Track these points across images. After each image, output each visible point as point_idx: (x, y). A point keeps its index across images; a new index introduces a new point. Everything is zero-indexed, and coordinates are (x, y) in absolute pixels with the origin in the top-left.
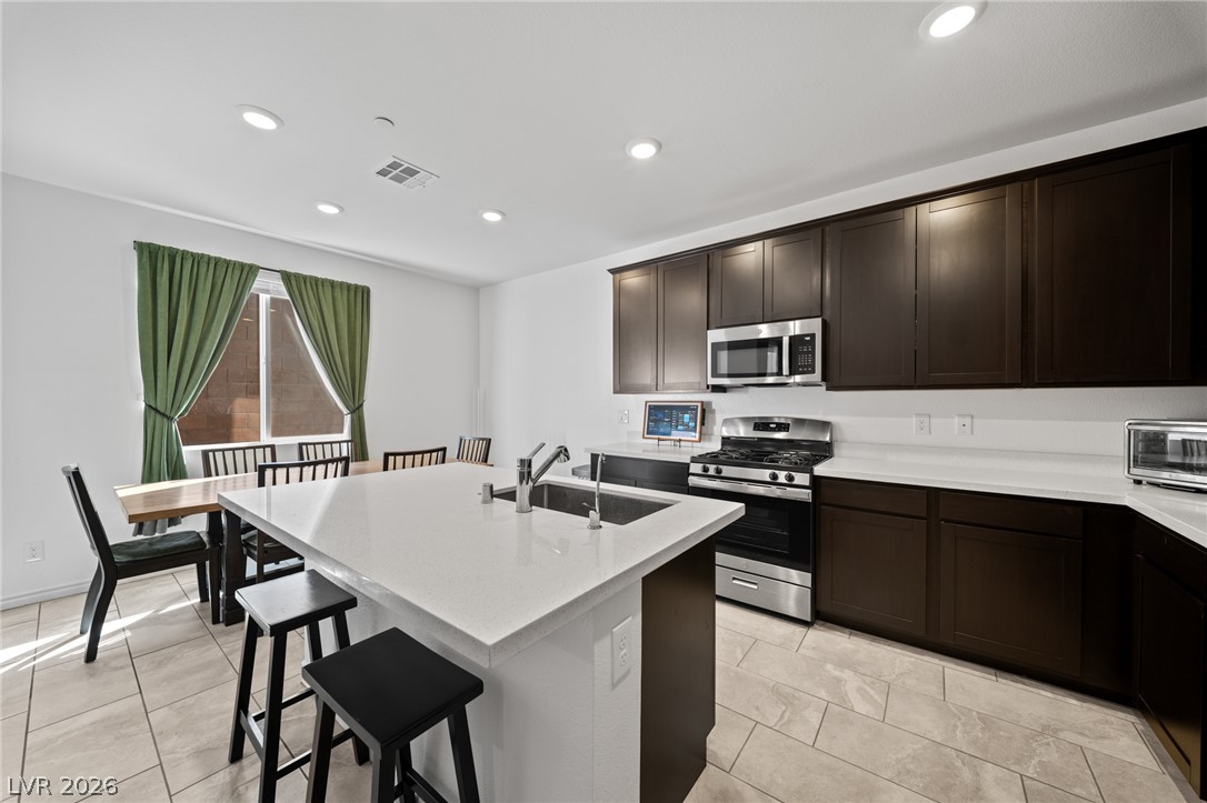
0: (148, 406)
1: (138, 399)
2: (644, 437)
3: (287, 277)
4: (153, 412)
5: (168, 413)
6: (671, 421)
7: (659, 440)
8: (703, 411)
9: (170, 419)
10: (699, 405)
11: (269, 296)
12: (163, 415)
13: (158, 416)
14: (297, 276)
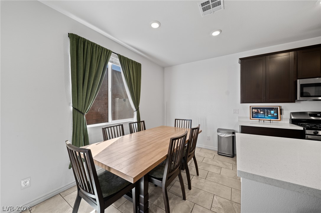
0: (74, 109)
1: (69, 105)
2: (250, 119)
3: (121, 57)
4: (77, 111)
5: (83, 111)
6: (264, 113)
7: (259, 120)
8: (281, 110)
9: (83, 114)
10: (279, 107)
11: (112, 64)
12: (81, 112)
13: (79, 113)
14: (123, 57)
